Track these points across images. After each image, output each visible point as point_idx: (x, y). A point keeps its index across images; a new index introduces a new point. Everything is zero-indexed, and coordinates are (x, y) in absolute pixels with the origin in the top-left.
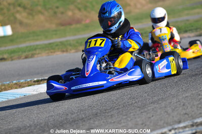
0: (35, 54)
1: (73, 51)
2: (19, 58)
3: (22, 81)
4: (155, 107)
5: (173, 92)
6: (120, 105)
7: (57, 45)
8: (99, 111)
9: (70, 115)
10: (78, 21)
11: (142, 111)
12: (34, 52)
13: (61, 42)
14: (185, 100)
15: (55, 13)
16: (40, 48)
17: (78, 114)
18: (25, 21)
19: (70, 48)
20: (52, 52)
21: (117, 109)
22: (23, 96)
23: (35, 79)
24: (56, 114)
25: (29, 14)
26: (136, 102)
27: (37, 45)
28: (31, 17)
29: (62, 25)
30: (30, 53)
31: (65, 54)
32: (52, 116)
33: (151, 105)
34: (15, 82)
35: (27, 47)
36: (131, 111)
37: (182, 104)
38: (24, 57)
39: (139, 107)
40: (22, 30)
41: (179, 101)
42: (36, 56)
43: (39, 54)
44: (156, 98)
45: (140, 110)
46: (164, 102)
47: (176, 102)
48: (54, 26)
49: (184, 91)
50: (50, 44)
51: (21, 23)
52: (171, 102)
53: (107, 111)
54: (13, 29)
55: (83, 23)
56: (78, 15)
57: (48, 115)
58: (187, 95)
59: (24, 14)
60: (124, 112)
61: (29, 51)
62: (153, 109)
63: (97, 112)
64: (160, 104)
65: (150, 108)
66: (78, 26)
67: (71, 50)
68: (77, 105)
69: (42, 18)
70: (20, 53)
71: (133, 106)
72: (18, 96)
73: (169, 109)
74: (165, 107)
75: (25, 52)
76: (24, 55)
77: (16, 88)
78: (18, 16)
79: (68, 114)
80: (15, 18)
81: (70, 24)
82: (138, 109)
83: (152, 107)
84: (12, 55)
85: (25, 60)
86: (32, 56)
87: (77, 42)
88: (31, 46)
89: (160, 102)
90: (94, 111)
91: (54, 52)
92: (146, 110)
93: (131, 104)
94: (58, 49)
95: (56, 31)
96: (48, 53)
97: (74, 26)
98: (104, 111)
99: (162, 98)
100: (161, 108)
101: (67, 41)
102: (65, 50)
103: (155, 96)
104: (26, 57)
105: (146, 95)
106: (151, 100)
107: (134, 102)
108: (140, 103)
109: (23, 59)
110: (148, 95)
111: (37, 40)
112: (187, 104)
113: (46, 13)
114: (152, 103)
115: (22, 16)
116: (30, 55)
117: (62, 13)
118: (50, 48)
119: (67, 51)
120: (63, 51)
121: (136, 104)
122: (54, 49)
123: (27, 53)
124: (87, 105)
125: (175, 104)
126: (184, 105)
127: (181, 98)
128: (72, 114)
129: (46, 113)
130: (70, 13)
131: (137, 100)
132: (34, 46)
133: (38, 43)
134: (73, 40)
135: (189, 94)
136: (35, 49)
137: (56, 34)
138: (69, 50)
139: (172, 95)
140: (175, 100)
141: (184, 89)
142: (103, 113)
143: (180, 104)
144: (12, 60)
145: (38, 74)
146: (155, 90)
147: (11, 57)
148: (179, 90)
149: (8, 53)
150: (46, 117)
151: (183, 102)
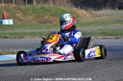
0: (24, 37)
2: (15, 38)
5: (98, 67)
6: (67, 71)
7: (37, 34)
8: (55, 73)
9: (39, 72)
10: (51, 22)
13: (39, 32)
14: (104, 72)
15: (38, 16)
16: (27, 34)
17: (44, 73)
18: (21, 18)
19: (44, 36)
20: (33, 37)
21: (66, 73)
22: (14, 59)
24: (31, 71)
25: (24, 14)
26: (77, 70)
27: (26, 32)
28: (24, 16)
29: (41, 23)
30: (21, 36)
32: (29, 72)
34: (11, 51)
35: (20, 32)
36: (73, 75)
38: (17, 38)
39: (78, 73)
40: (19, 23)
42: (24, 38)
43: (26, 37)
44: (88, 70)
46: (92, 72)
47: (99, 73)
48: (36, 23)
50: (33, 32)
51: (19, 19)
52: (96, 73)
53: (60, 73)
54: (14, 22)
55: (53, 23)
56: (51, 18)
57: (27, 71)
59: (21, 14)
61: (21, 34)
62: (86, 75)
65: (84, 75)
66: (50, 24)
68: (44, 68)
69: (31, 17)
70: (16, 35)
72: (11, 59)
73: (94, 76)
75: (19, 35)
76: (18, 36)
77: (11, 54)
78: (17, 15)
79: (37, 72)
80: (16, 16)
81: (46, 23)
84: (12, 36)
85: (18, 39)
86: (22, 37)
88: (22, 32)
89: (90, 72)
90: (53, 72)
91: (35, 37)
92: (82, 75)
93: (74, 71)
94: (37, 36)
95: (37, 25)
96: (31, 37)
97: (48, 24)
99: (92, 70)
101: (43, 32)
102: (41, 37)
104: (19, 38)
105: (83, 67)
106: (85, 70)
107: (75, 70)
108: (79, 71)
109: (17, 39)
111: (26, 29)
113: (33, 15)
114: (85, 72)
115: (19, 15)
116: (21, 37)
117: (42, 16)
118: (33, 34)
122: (35, 35)
123: (20, 36)
124: (49, 68)
128: (40, 72)
130: (47, 17)
132: (24, 32)
133: (26, 31)
134: (46, 32)
135: (107, 70)
136: (25, 34)
137: (37, 28)
139: (97, 69)
140: (98, 72)
141: (104, 66)
144: (11, 39)
145: (24, 48)
146: (88, 65)
147: (10, 37)
148: (101, 67)
149: (9, 34)
150: (25, 72)
151: (103, 74)
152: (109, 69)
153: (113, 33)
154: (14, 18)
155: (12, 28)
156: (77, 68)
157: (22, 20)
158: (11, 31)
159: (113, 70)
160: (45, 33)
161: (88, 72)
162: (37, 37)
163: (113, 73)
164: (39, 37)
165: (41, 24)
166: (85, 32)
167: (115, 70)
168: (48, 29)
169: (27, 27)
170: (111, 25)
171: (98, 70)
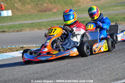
0: (23, 30)
1: (45, 29)
2: (13, 32)
3: (13, 47)
4: (85, 74)
6: (65, 70)
7: (36, 25)
8: (53, 73)
10: (50, 10)
11: (77, 75)
12: (22, 28)
13: (38, 23)
15: (37, 4)
16: (26, 26)
17: (41, 74)
18: (20, 8)
19: (43, 27)
20: (32, 29)
21: (63, 73)
22: (12, 57)
23: (21, 46)
24: (28, 73)
25: (22, 4)
27: (25, 24)
28: (23, 6)
29: (41, 11)
31: (40, 31)
32: (25, 74)
33: (83, 72)
34: (9, 47)
35: (19, 24)
36: (71, 75)
37: (101, 73)
38: (16, 31)
39: (76, 73)
41: (99, 71)
42: (23, 31)
43: (25, 30)
44: (86, 67)
45: (76, 75)
47: (97, 71)
48: (36, 11)
49: (103, 64)
51: (17, 9)
52: (94, 71)
53: (57, 74)
54: (12, 12)
55: (53, 11)
57: (23, 73)
58: (104, 67)
59: (20, 4)
60: (67, 75)
61: (20, 27)
62: (83, 75)
63: (52, 74)
64: (88, 71)
65: (81, 74)
66: (50, 13)
67: (43, 29)
69: (29, 6)
70: (14, 28)
71: (73, 72)
72: (9, 57)
73: (92, 75)
74: (91, 74)
76: (17, 29)
77: (9, 52)
78: (16, 5)
79: (34, 74)
80: (14, 6)
81: (45, 11)
82: (75, 74)
83: (83, 74)
84: (10, 29)
86: (21, 31)
87: (47, 24)
88: (21, 24)
90: (50, 73)
91: (34, 29)
92: (79, 75)
93: (72, 70)
94: (36, 27)
95: (36, 15)
96: (30, 30)
97: (47, 13)
98: (56, 74)
99: (90, 68)
100: (88, 75)
101: (42, 22)
103: (85, 66)
104: (18, 31)
105: (81, 64)
107: (73, 69)
108: (77, 70)
109: (16, 32)
110: (82, 65)
111: (25, 20)
112: (103, 73)
113: (32, 4)
114: (83, 70)
115: (18, 5)
118: (32, 26)
119: (41, 29)
120: (39, 29)
121: (74, 70)
122: (34, 27)
125: (97, 73)
126: (101, 74)
127: (100, 68)
128: (37, 74)
129: (22, 72)
130: (46, 5)
131: (75, 68)
132: (23, 24)
133: (26, 22)
136: (23, 26)
137: (36, 17)
138: (42, 29)
140: (96, 70)
141: (103, 62)
142: (55, 75)
143: (99, 73)
144: (9, 32)
145: (23, 43)
146: (86, 61)
147: (9, 31)
148: (100, 63)
149: (8, 28)
150: (22, 75)
151: (101, 72)
152: (108, 65)
153: (114, 19)
154: (12, 8)
155: (11, 19)
156: (75, 67)
157: (21, 10)
158: (10, 23)
159: (111, 66)
160: (44, 24)
161: (86, 71)
162: (36, 29)
163: (111, 70)
164: (38, 29)
165: (41, 13)
166: (84, 20)
167: (114, 66)
168: (47, 18)
169: (26, 17)
170: (112, 8)
171: (96, 67)
